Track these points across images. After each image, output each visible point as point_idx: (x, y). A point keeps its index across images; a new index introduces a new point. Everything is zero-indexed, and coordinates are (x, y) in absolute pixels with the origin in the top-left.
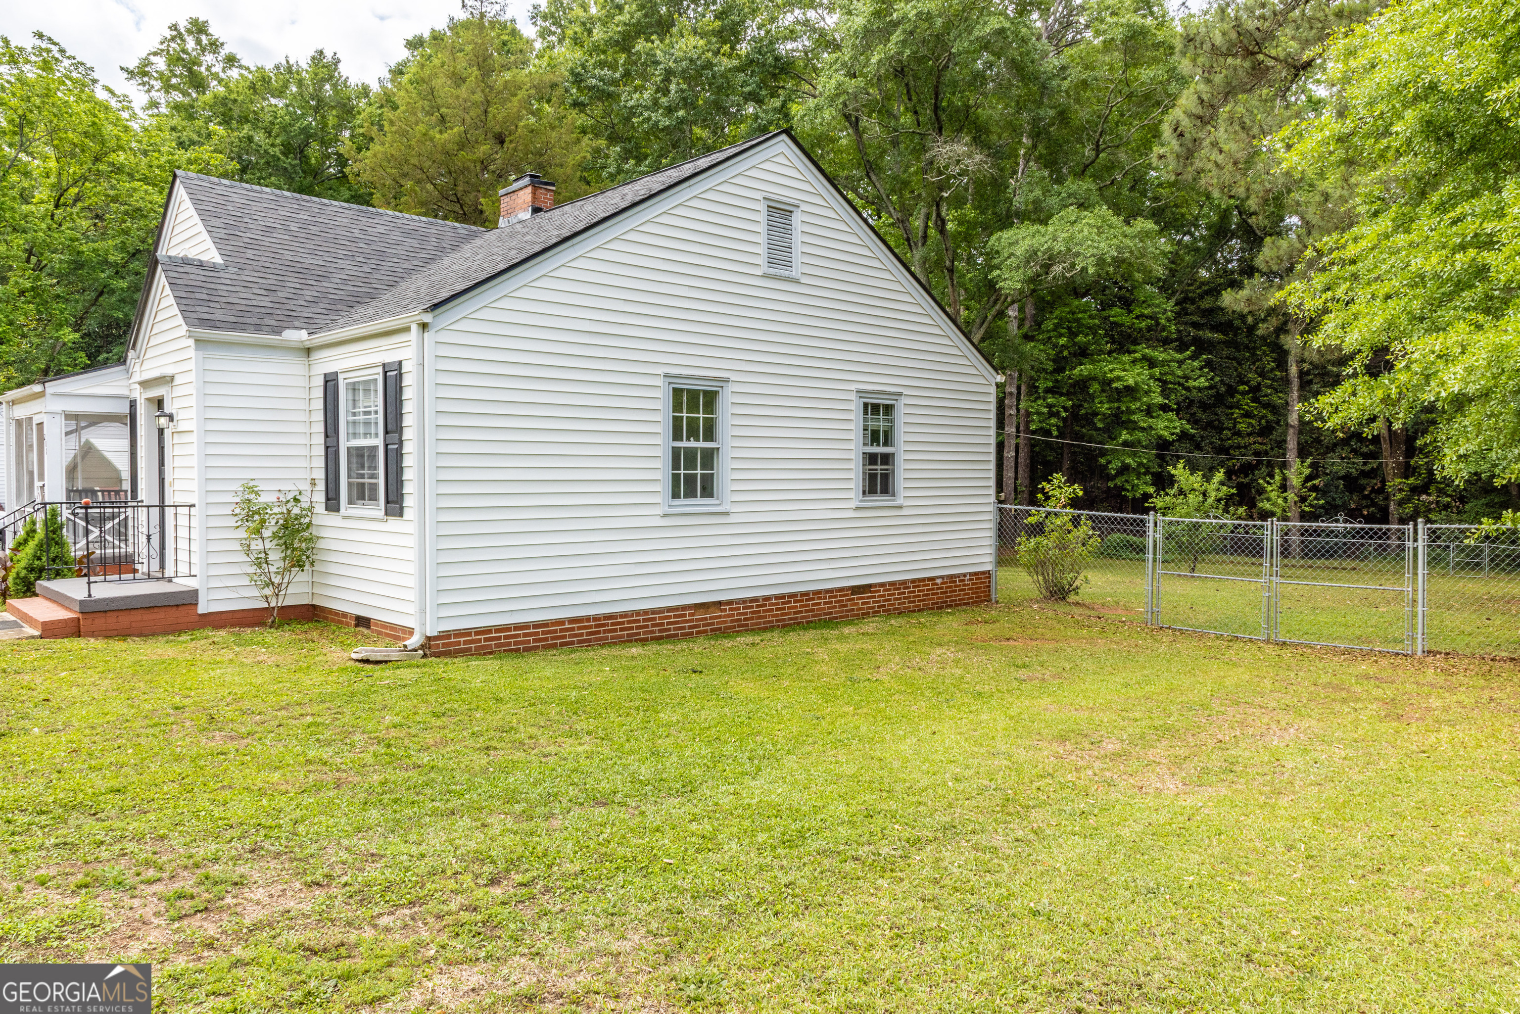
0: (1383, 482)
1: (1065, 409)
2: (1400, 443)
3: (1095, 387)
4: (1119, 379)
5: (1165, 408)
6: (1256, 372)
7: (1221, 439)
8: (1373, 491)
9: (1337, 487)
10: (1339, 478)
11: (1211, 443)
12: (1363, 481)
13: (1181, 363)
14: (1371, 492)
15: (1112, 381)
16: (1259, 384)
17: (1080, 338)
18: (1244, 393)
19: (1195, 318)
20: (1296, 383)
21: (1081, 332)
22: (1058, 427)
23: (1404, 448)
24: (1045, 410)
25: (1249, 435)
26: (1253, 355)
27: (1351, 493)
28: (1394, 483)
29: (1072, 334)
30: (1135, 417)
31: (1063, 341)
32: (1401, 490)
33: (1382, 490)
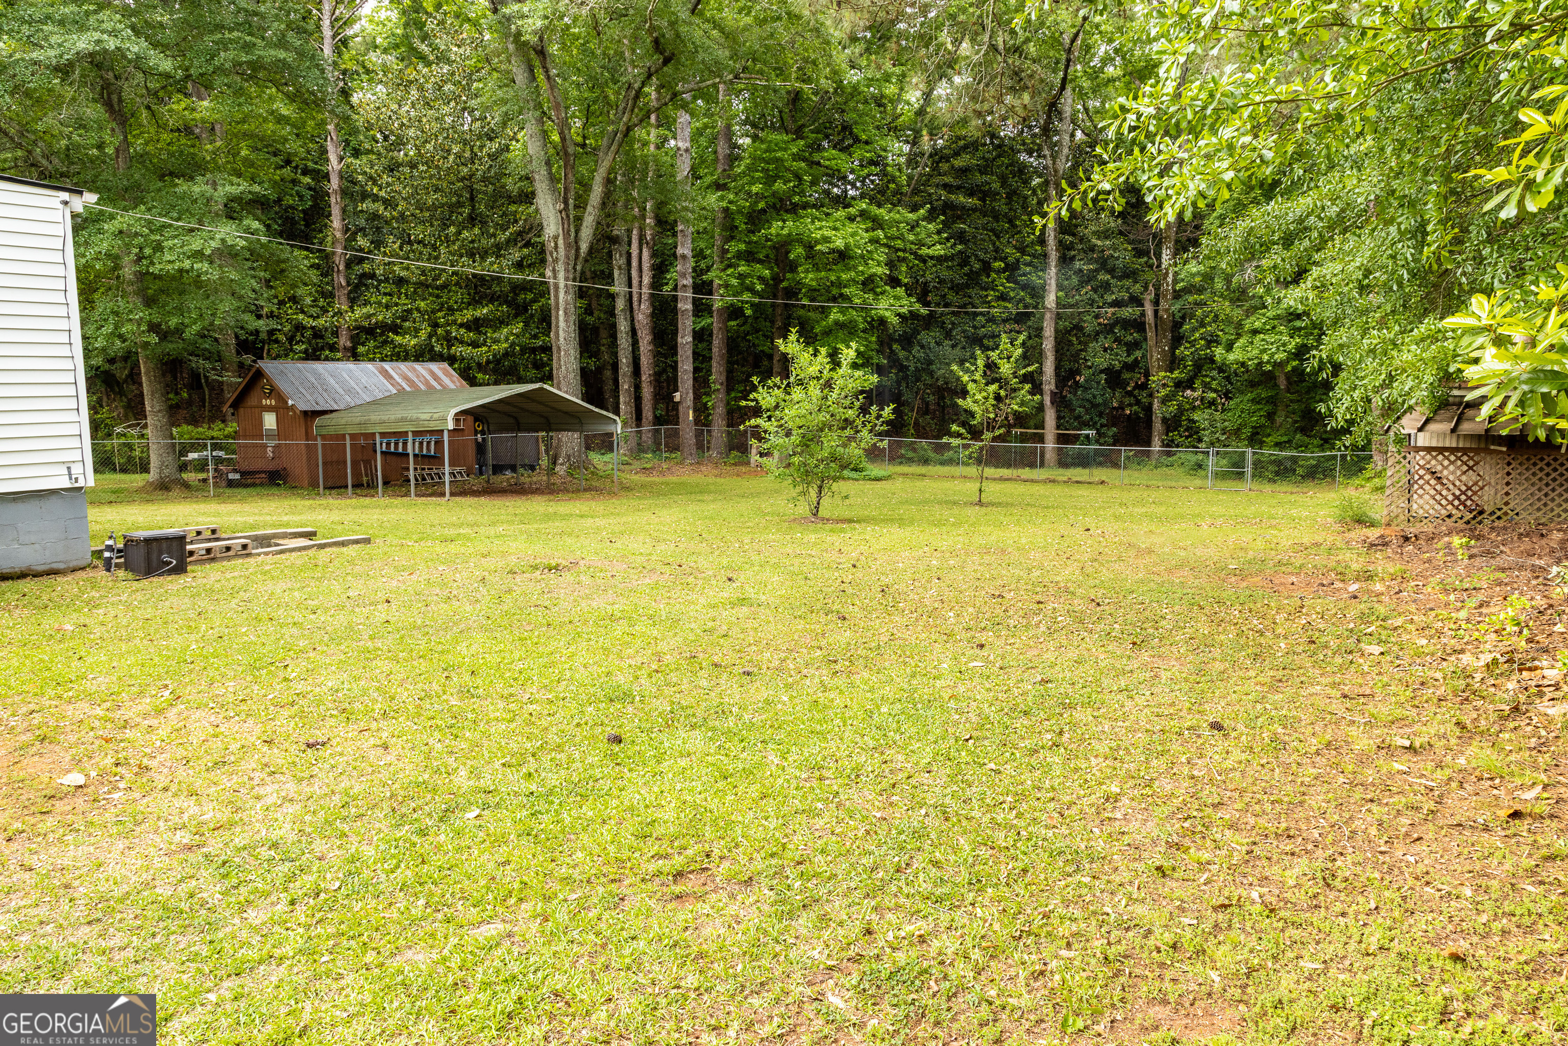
0: (1147, 375)
1: (761, 279)
2: (1165, 331)
3: (798, 252)
4: (826, 240)
5: (894, 282)
6: (1015, 247)
7: (975, 327)
8: (1137, 387)
9: (1098, 383)
10: (1102, 372)
11: (964, 331)
12: (1126, 375)
13: (913, 227)
14: (1134, 388)
15: (817, 242)
16: (1018, 261)
17: (779, 185)
18: (999, 272)
19: (948, 179)
20: (1054, 256)
21: (779, 177)
22: (753, 305)
23: (1170, 336)
24: (734, 282)
25: (1005, 321)
26: (1014, 226)
27: (1114, 390)
28: (1159, 377)
29: (770, 180)
30: (846, 291)
31: (756, 188)
32: (1164, 385)
33: (1144, 386)
